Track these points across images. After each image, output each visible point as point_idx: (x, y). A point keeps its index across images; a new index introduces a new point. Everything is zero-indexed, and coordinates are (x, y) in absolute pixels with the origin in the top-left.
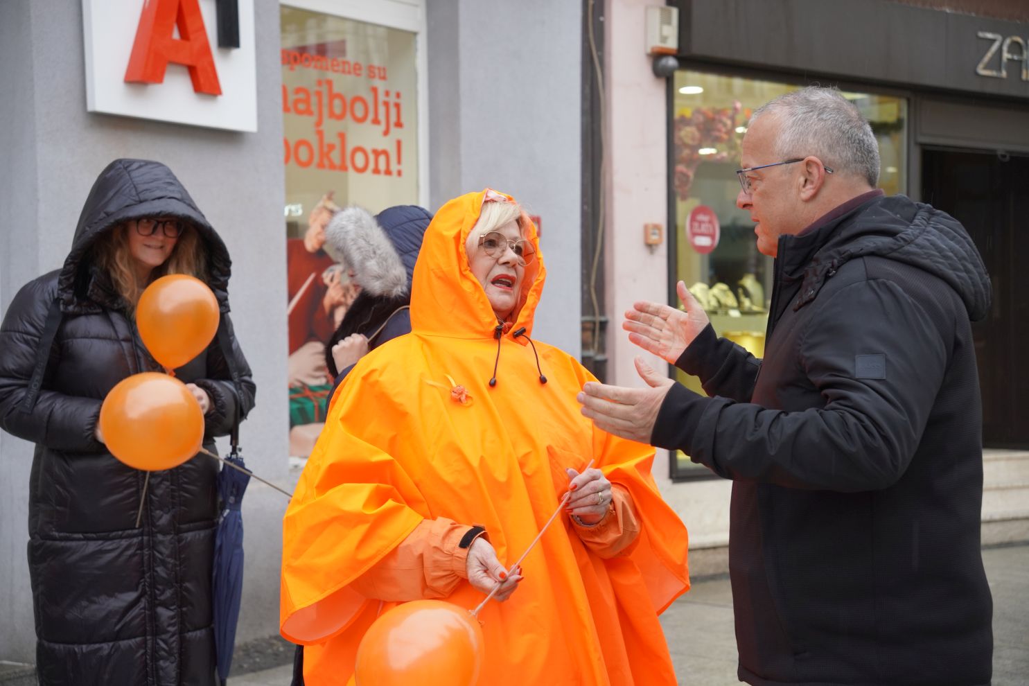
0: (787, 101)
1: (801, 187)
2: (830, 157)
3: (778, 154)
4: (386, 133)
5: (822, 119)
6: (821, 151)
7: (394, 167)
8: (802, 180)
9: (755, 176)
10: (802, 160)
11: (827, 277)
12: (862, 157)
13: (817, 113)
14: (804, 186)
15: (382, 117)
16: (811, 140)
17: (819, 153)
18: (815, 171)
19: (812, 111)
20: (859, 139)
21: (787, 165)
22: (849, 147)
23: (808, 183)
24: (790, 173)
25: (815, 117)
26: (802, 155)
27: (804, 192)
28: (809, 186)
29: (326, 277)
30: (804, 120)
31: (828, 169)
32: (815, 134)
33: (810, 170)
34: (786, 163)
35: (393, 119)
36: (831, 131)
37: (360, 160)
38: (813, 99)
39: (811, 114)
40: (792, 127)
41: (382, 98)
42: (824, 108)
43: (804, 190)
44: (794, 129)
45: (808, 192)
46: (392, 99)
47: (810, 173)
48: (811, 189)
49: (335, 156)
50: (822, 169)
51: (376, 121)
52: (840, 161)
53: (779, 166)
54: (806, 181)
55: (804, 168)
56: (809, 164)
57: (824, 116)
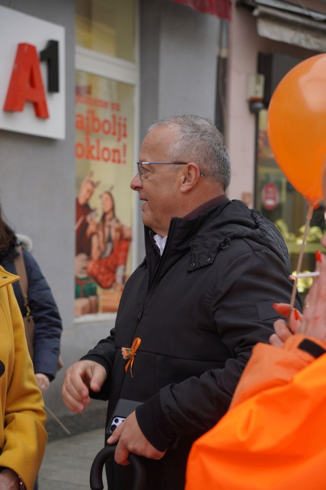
0: (179, 121)
1: (182, 182)
2: (205, 166)
3: (169, 157)
4: (119, 140)
5: (203, 139)
6: (199, 161)
7: (122, 159)
8: (183, 178)
9: (148, 168)
10: (186, 164)
11: (220, 249)
12: (224, 170)
13: (200, 134)
14: (184, 182)
15: (117, 130)
16: (194, 152)
17: (198, 162)
18: (193, 172)
19: (197, 132)
20: (224, 158)
21: (175, 165)
22: (217, 162)
23: (187, 180)
24: (176, 171)
25: (198, 136)
26: (186, 160)
27: (183, 186)
28: (187, 183)
29: (89, 218)
30: (191, 137)
31: (203, 173)
32: (197, 149)
33: (190, 172)
34: (174, 164)
35: (122, 132)
36: (207, 149)
37: (106, 155)
38: (198, 123)
39: (196, 134)
40: (182, 140)
41: (117, 120)
42: (205, 131)
43: (183, 185)
44: (183, 141)
45: (185, 187)
46: (122, 122)
47: (189, 174)
48: (188, 185)
49: (95, 152)
50: (198, 173)
51: (114, 134)
52: (210, 170)
53: (168, 165)
54: (185, 179)
55: (186, 170)
56: (190, 168)
57: (204, 137)
